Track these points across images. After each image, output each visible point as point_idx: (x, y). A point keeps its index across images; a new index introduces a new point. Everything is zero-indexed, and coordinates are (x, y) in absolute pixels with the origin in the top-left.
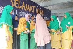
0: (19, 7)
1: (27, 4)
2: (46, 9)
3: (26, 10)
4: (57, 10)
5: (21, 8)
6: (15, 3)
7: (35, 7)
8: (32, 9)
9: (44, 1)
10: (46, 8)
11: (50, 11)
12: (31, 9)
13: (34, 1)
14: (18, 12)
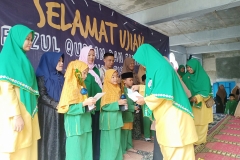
0: (64, 27)
1: (88, 17)
2: (154, 31)
3: (85, 35)
4: (189, 36)
5: (70, 30)
7: (116, 26)
8: (105, 34)
9: (147, 4)
10: (152, 27)
11: (166, 39)
12: (101, 33)
13: (112, 8)
14: (61, 44)
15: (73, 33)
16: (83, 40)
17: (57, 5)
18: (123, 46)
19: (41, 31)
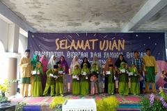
0: (66, 48)
1: (78, 41)
3: (76, 48)
5: (69, 48)
6: (61, 44)
7: (97, 40)
8: (88, 46)
12: (86, 46)
15: (71, 49)
16: (75, 51)
17: (64, 40)
18: (101, 49)
19: (57, 51)
